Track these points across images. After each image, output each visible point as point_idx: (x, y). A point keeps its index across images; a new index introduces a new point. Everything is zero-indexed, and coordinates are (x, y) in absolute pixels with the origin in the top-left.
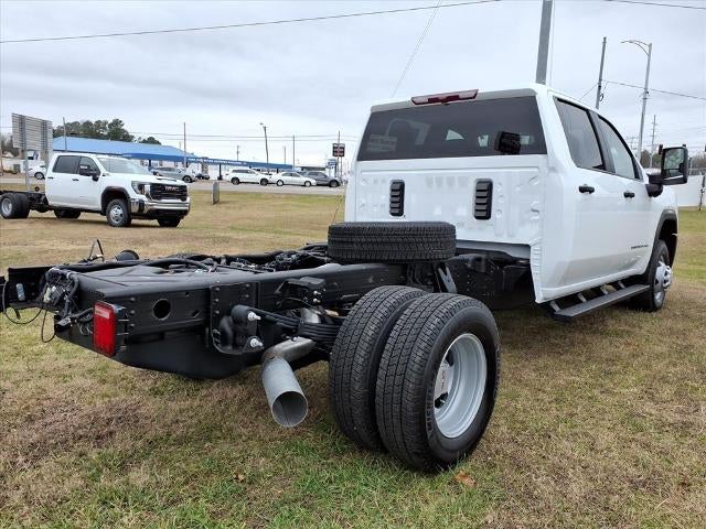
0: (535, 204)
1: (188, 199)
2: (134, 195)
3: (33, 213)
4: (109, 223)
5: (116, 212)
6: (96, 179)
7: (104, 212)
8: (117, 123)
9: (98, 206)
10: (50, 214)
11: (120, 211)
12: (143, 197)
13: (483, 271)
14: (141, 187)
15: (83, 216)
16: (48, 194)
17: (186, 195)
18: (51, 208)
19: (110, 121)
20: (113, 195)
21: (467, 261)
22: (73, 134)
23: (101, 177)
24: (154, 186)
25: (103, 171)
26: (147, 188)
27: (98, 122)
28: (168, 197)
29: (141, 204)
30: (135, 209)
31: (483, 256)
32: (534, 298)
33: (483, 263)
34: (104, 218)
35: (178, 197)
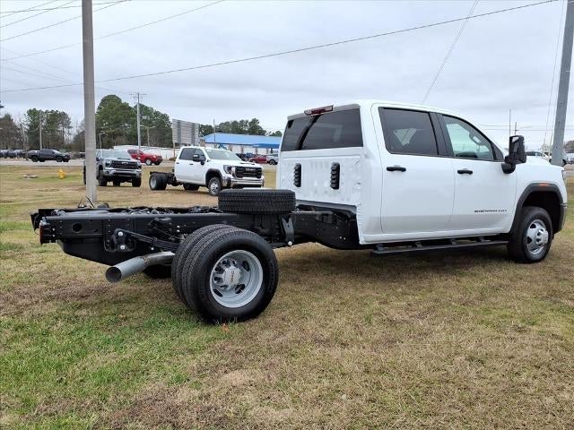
0: (359, 179)
1: (263, 177)
2: (225, 175)
3: (169, 187)
4: (209, 193)
5: (214, 186)
6: (203, 164)
7: (207, 185)
8: (255, 121)
9: (204, 182)
10: (181, 187)
11: (216, 186)
12: (231, 176)
13: (330, 222)
14: (230, 168)
15: (201, 189)
16: (176, 174)
17: (261, 174)
18: (180, 183)
19: (250, 120)
20: (213, 175)
21: (316, 215)
22: (220, 131)
23: (206, 162)
24: (237, 168)
25: (208, 158)
26: (233, 169)
27: (242, 121)
28: (247, 176)
29: (229, 180)
30: (225, 184)
31: (330, 213)
32: (358, 240)
33: (330, 217)
34: (207, 190)
35: (256, 176)
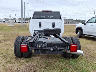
0: (60, 26)
